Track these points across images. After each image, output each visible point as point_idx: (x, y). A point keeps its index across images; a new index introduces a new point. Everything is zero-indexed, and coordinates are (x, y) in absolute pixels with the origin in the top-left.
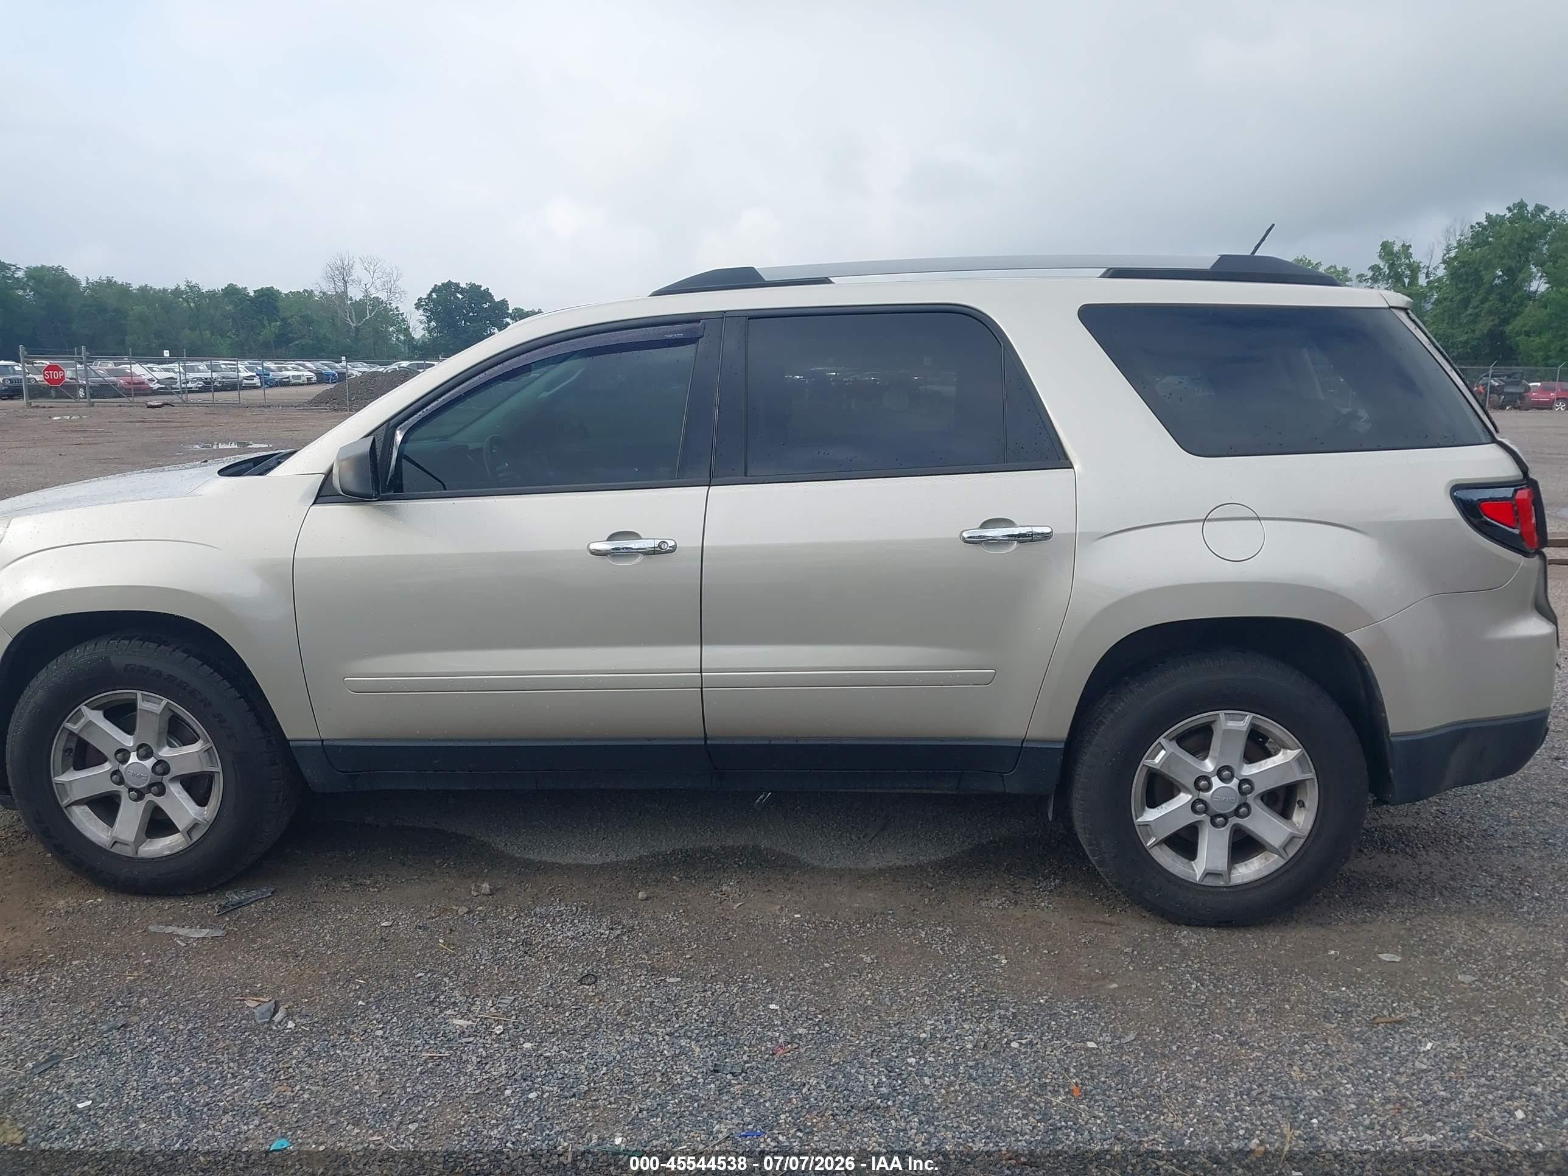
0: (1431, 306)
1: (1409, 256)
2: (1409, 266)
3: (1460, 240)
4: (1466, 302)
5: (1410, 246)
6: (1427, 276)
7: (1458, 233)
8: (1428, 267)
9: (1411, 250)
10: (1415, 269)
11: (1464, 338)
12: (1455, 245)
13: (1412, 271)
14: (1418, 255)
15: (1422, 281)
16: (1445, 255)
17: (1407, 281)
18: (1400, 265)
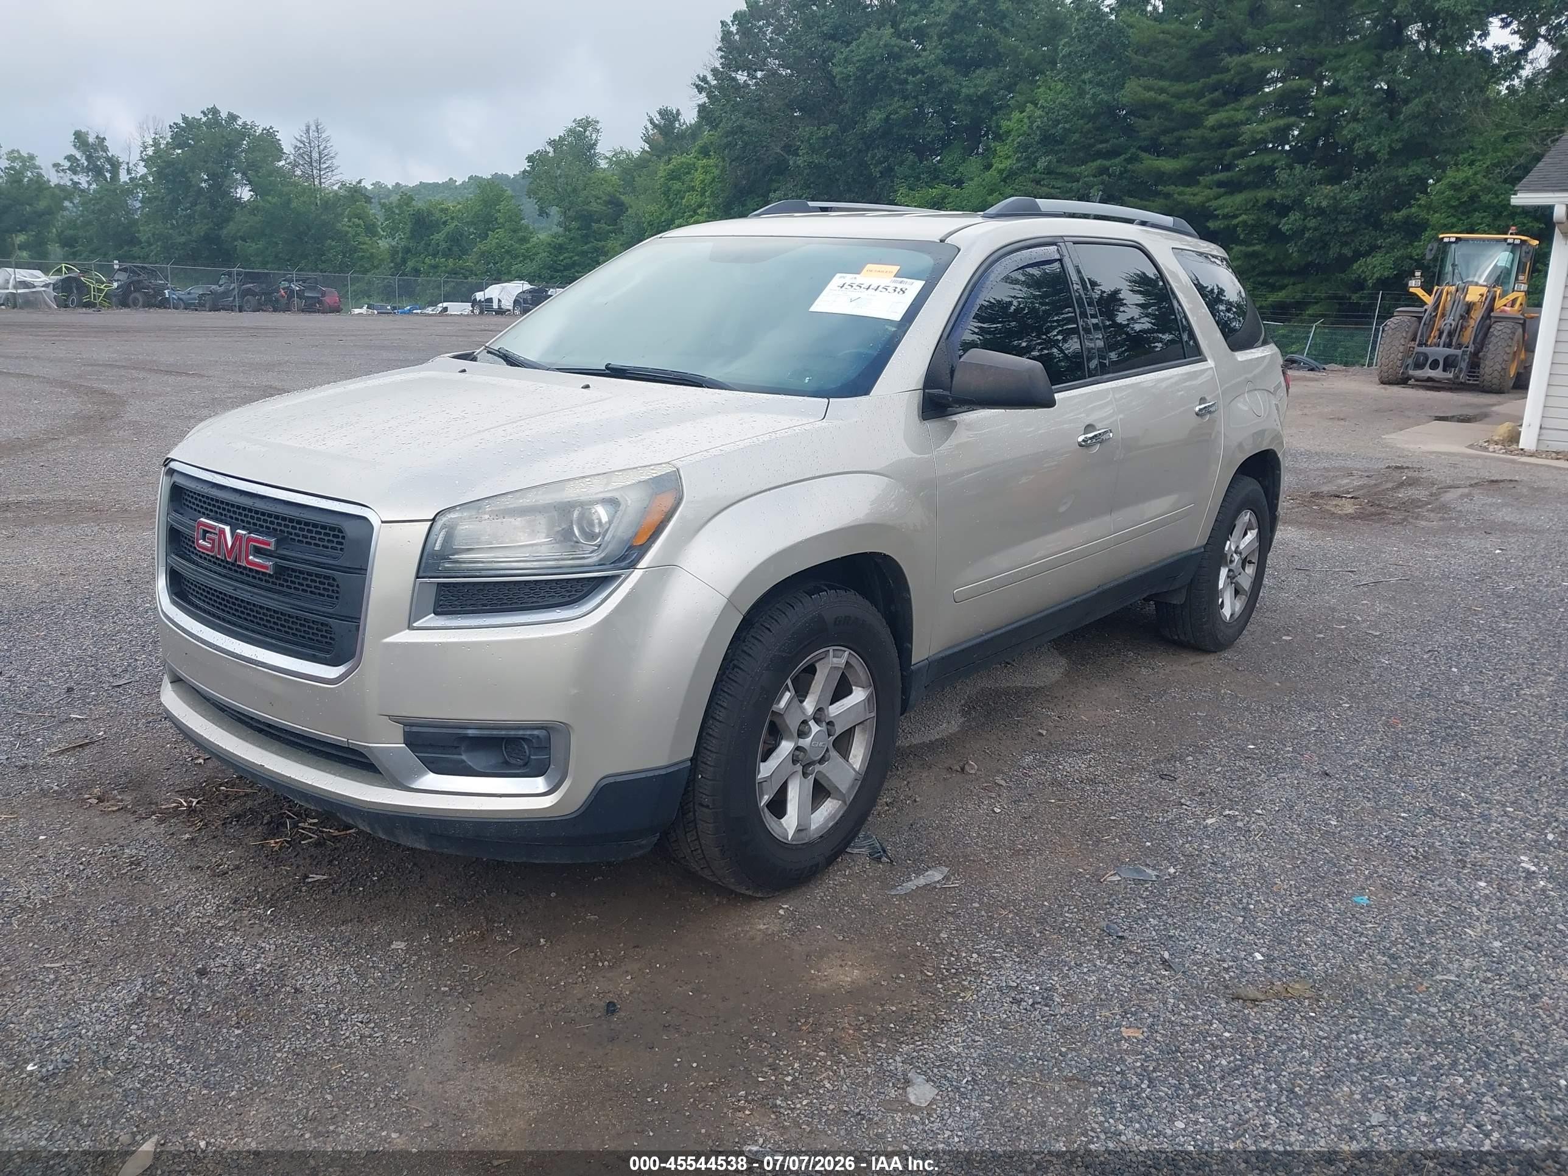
0: (140, 205)
1: (105, 149)
2: (109, 160)
3: (155, 138)
4: (176, 202)
5: (104, 139)
6: (129, 172)
7: (152, 131)
8: (128, 163)
9: (106, 143)
10: (115, 165)
11: (183, 239)
12: (151, 143)
13: (112, 165)
14: (114, 149)
15: (124, 177)
16: (142, 152)
17: (108, 175)
18: (98, 158)
